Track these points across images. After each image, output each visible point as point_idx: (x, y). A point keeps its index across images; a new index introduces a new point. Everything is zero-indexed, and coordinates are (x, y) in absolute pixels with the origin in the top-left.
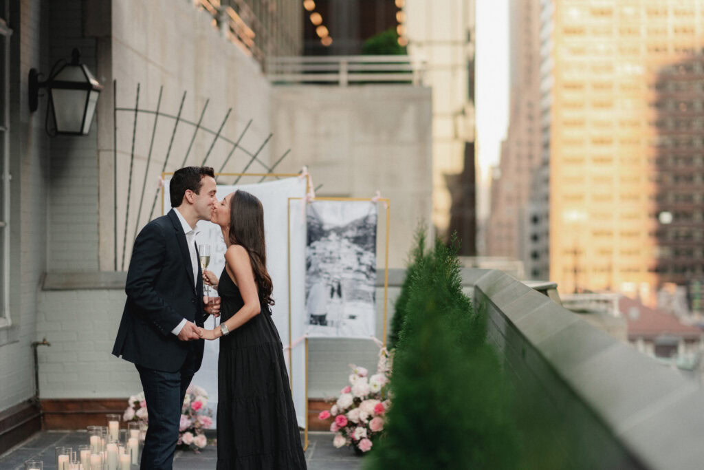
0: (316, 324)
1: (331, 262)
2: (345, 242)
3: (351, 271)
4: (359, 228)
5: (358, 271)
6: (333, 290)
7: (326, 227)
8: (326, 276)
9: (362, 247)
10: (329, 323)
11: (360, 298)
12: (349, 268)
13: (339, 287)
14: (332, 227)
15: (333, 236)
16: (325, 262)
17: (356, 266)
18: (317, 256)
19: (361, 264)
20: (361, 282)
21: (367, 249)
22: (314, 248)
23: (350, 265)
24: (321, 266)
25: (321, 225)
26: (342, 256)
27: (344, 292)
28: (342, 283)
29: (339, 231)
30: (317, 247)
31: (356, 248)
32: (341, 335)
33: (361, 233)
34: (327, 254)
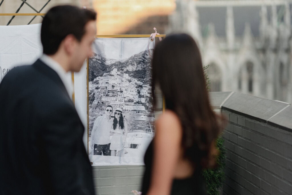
0: (101, 154)
1: (113, 96)
2: (126, 76)
3: (133, 104)
4: (139, 63)
5: (138, 103)
6: (115, 121)
7: (108, 63)
8: (110, 108)
9: (142, 81)
10: (112, 153)
11: (140, 128)
12: (130, 101)
13: (121, 118)
14: (113, 62)
15: (114, 71)
16: (107, 95)
17: (136, 99)
18: (99, 90)
19: (140, 96)
20: (140, 113)
21: (145, 83)
22: (97, 83)
23: (131, 97)
24: (104, 99)
25: (103, 61)
26: (123, 89)
27: (125, 124)
28: (123, 115)
29: (121, 66)
30: (100, 82)
31: (135, 81)
32: (123, 163)
33: (140, 68)
34: (110, 88)
